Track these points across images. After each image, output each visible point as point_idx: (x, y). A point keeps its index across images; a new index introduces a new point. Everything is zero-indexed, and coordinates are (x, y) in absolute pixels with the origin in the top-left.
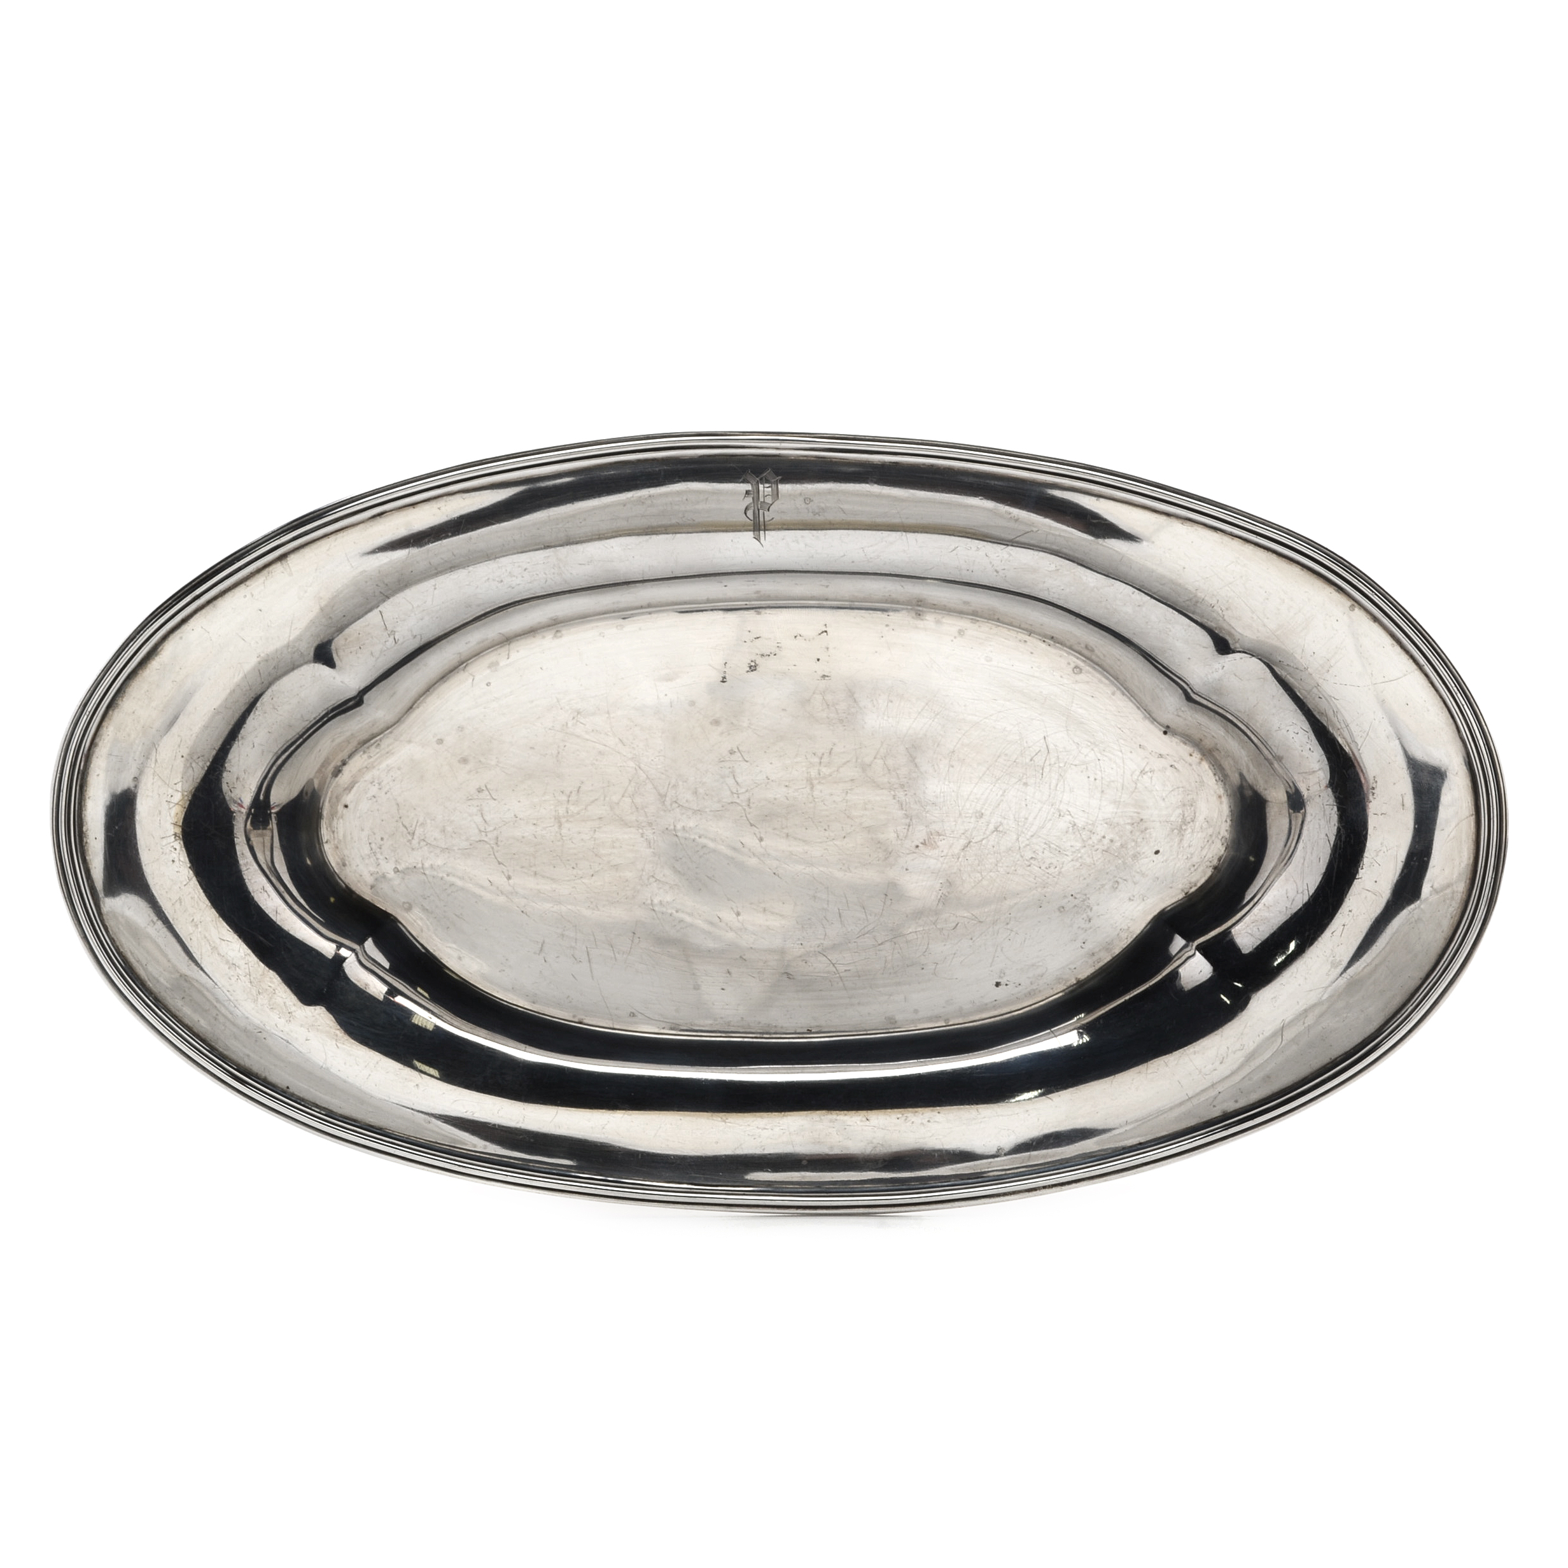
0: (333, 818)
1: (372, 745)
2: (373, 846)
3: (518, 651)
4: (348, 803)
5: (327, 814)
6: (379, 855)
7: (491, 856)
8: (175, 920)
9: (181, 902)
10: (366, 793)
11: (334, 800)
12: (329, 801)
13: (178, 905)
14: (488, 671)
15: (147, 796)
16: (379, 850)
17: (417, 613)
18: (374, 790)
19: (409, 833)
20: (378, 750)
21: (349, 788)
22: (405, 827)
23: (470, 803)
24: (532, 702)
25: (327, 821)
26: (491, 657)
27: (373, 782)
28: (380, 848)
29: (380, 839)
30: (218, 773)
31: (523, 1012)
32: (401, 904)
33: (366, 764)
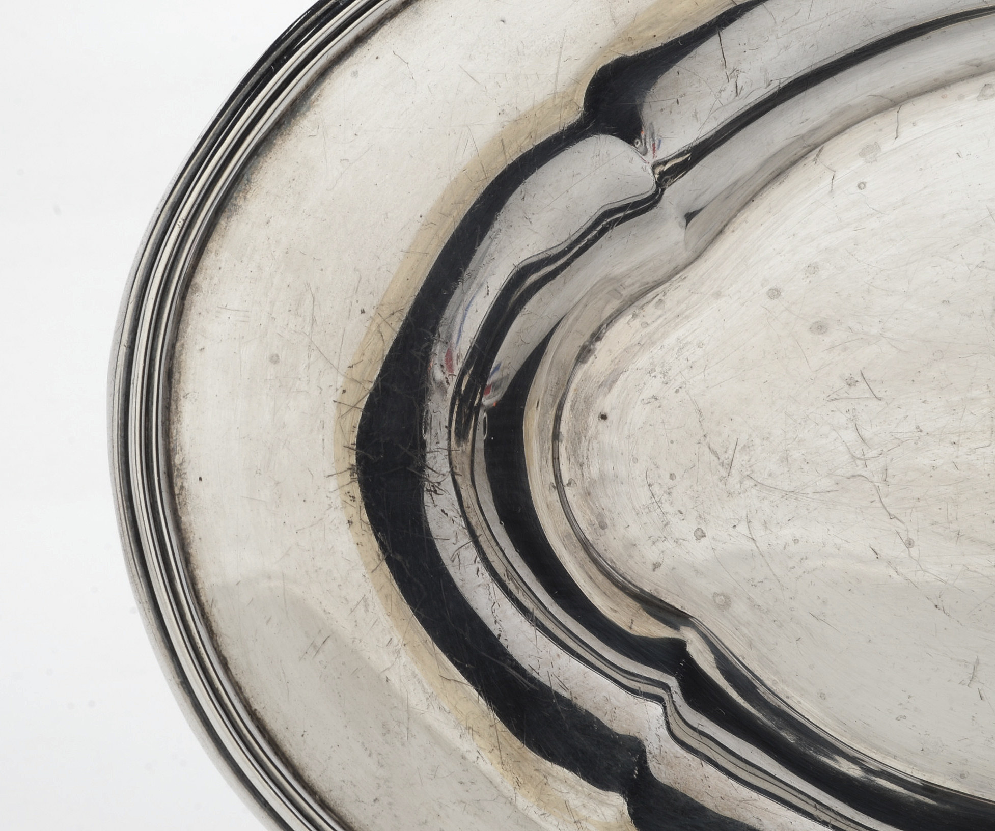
0: (579, 439)
1: (648, 303)
2: (656, 489)
3: (914, 124)
4: (607, 411)
5: (568, 432)
6: (666, 507)
7: (874, 504)
8: (357, 641)
9: (366, 606)
10: (640, 391)
11: (581, 405)
12: (572, 408)
13: (361, 610)
14: (860, 162)
15: (298, 391)
16: (666, 496)
17: (780, 35)
18: (654, 386)
19: (722, 464)
20: (659, 312)
21: (608, 383)
22: (714, 453)
23: (832, 406)
24: (943, 216)
25: (569, 445)
26: (863, 134)
27: (653, 370)
28: (669, 494)
29: (668, 476)
30: (426, 344)
31: (948, 792)
32: (711, 597)
33: (637, 338)
